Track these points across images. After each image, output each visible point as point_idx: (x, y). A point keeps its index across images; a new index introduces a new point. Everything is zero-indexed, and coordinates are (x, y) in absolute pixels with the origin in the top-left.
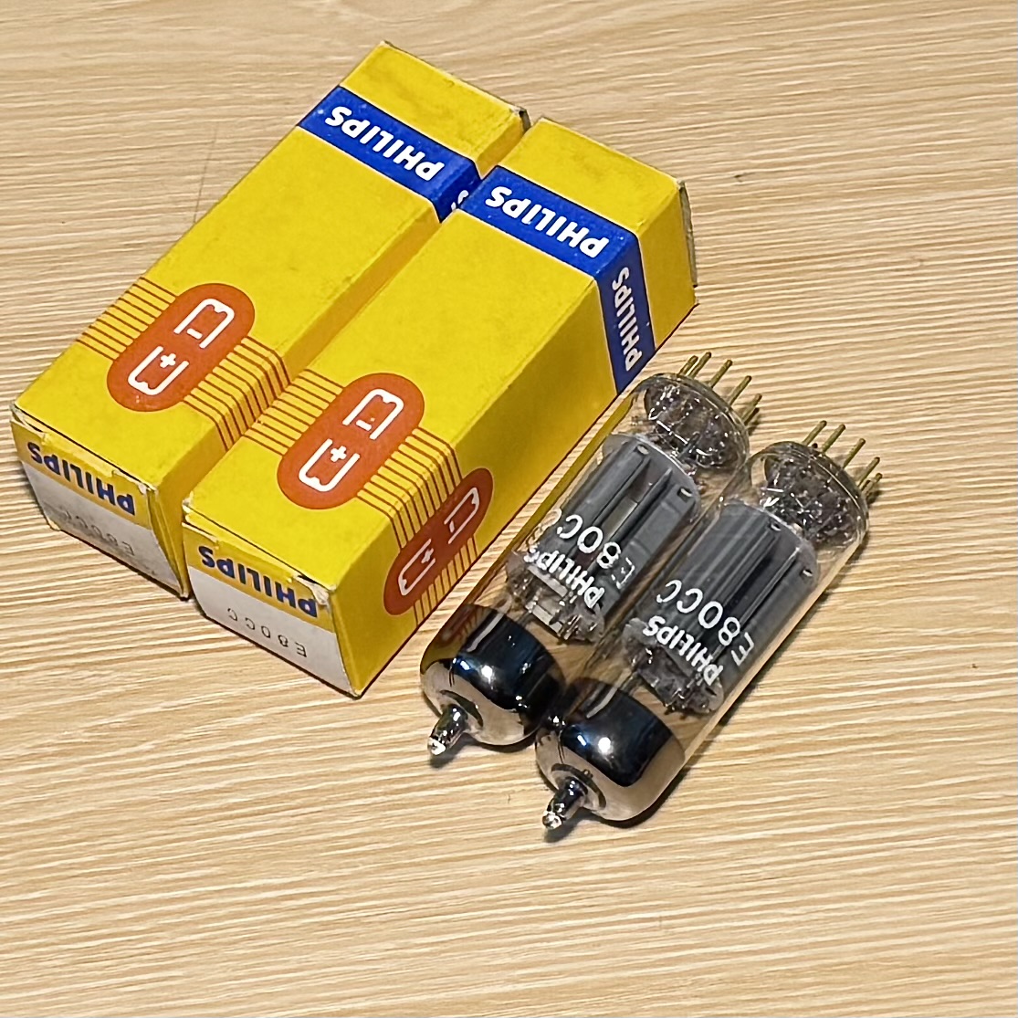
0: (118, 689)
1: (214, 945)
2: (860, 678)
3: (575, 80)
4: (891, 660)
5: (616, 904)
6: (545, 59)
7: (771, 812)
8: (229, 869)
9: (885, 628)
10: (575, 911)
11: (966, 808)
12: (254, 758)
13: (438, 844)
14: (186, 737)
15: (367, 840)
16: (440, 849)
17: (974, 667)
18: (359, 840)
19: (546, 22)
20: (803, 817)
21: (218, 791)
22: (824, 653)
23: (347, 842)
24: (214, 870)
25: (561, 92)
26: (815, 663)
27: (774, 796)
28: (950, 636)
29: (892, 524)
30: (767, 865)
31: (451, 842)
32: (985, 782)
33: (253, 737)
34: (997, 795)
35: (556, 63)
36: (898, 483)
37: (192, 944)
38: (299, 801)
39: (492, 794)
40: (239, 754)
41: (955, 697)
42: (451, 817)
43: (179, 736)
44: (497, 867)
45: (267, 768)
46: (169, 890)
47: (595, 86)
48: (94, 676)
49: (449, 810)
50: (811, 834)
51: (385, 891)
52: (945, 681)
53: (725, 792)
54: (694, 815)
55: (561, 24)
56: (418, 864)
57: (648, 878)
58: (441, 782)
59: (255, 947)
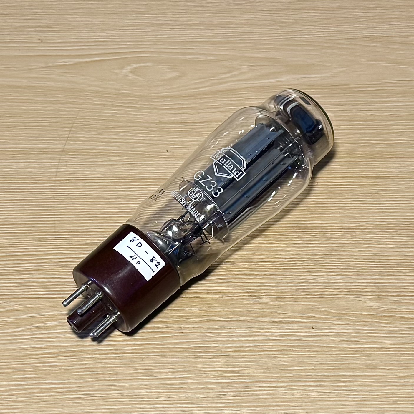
0: (12, 308)
1: (31, 402)
2: (272, 329)
3: (207, 107)
4: (283, 323)
5: (174, 401)
6: (197, 98)
7: (233, 373)
8: (42, 376)
9: (284, 312)
10: (159, 402)
11: (301, 378)
12: (56, 337)
13: (115, 374)
14: (33, 327)
15: (91, 370)
16: (115, 376)
17: (313, 328)
18: (89, 370)
19: (200, 86)
20: (244, 376)
21: (41, 348)
22: (261, 319)
23: (83, 370)
24: (35, 376)
25: (201, 111)
26: (258, 322)
27: (234, 368)
28: (305, 317)
29: (292, 275)
30: (229, 392)
31: (120, 373)
32: (310, 370)
33: (56, 330)
34: (313, 374)
35: (201, 101)
36: (297, 261)
37: (23, 401)
38: (69, 354)
39: (137, 358)
40: (51, 335)
41: (304, 339)
42: (121, 364)
43: (30, 327)
44: (135, 384)
45: (59, 341)
46: (18, 381)
47: (214, 110)
48: (4, 303)
49: (121, 362)
50: (247, 382)
51: (94, 389)
52: (302, 332)
53: (218, 365)
54: (206, 372)
55: (205, 87)
56: (108, 380)
57: (187, 393)
58: (119, 352)
59: (45, 404)
